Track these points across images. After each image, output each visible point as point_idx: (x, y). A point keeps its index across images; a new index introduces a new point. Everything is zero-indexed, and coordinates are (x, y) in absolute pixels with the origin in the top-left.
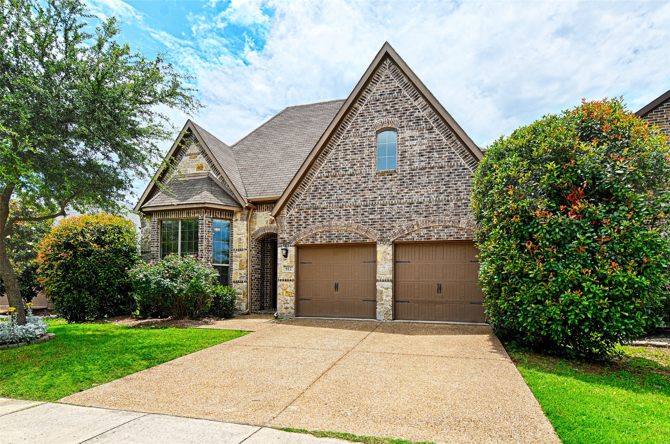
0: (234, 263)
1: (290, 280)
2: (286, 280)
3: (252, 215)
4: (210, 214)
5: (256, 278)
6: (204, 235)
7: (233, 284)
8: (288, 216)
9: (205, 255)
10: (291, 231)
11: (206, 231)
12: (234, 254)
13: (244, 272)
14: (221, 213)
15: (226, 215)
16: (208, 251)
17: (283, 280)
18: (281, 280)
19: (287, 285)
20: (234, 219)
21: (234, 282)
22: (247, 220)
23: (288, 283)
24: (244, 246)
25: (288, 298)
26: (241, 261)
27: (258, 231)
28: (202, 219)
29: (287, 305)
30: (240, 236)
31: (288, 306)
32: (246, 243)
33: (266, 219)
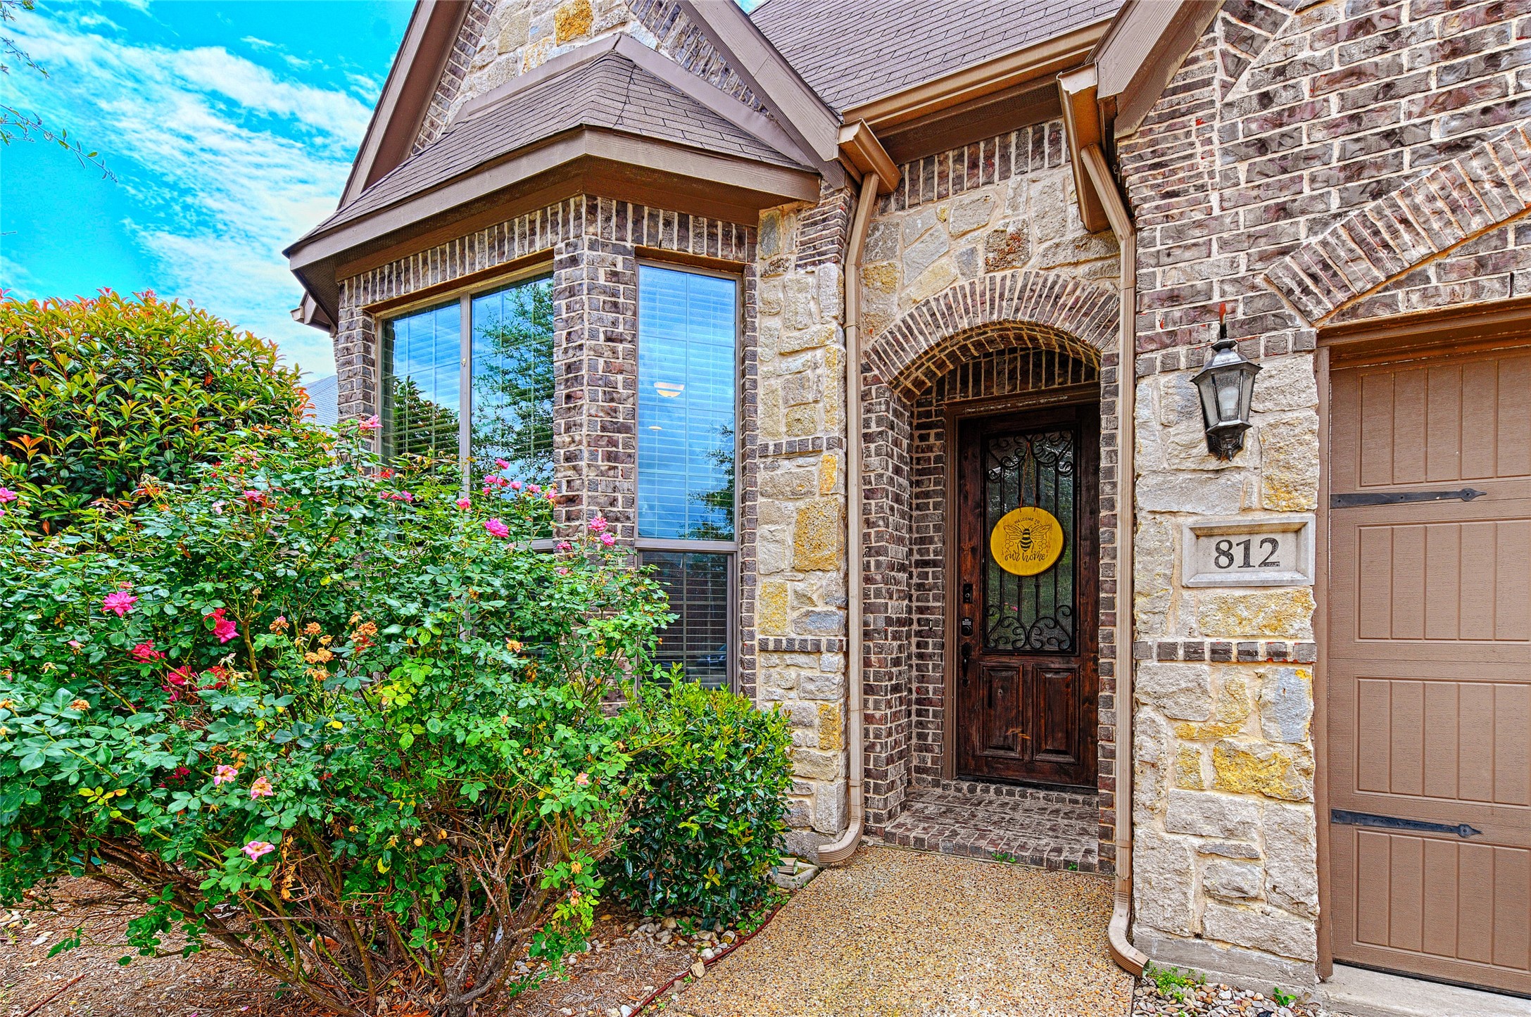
0: (763, 530)
1: (1277, 656)
2: (1220, 655)
3: (866, 235)
4: (621, 227)
5: (889, 621)
6: (585, 355)
7: (760, 659)
8: (1241, 89)
9: (593, 486)
10: (1283, 211)
11: (593, 336)
12: (761, 476)
13: (821, 584)
14: (683, 225)
15: (712, 236)
16: (610, 457)
17: (1193, 653)
18: (1167, 653)
19: (1232, 694)
20: (759, 267)
21: (764, 649)
22: (841, 258)
23: (1244, 676)
24: (826, 424)
25: (1248, 808)
26: (804, 520)
27: (908, 330)
28: (574, 261)
29: (1232, 872)
30: (796, 363)
31: (1251, 877)
32: (838, 401)
33: (963, 245)
